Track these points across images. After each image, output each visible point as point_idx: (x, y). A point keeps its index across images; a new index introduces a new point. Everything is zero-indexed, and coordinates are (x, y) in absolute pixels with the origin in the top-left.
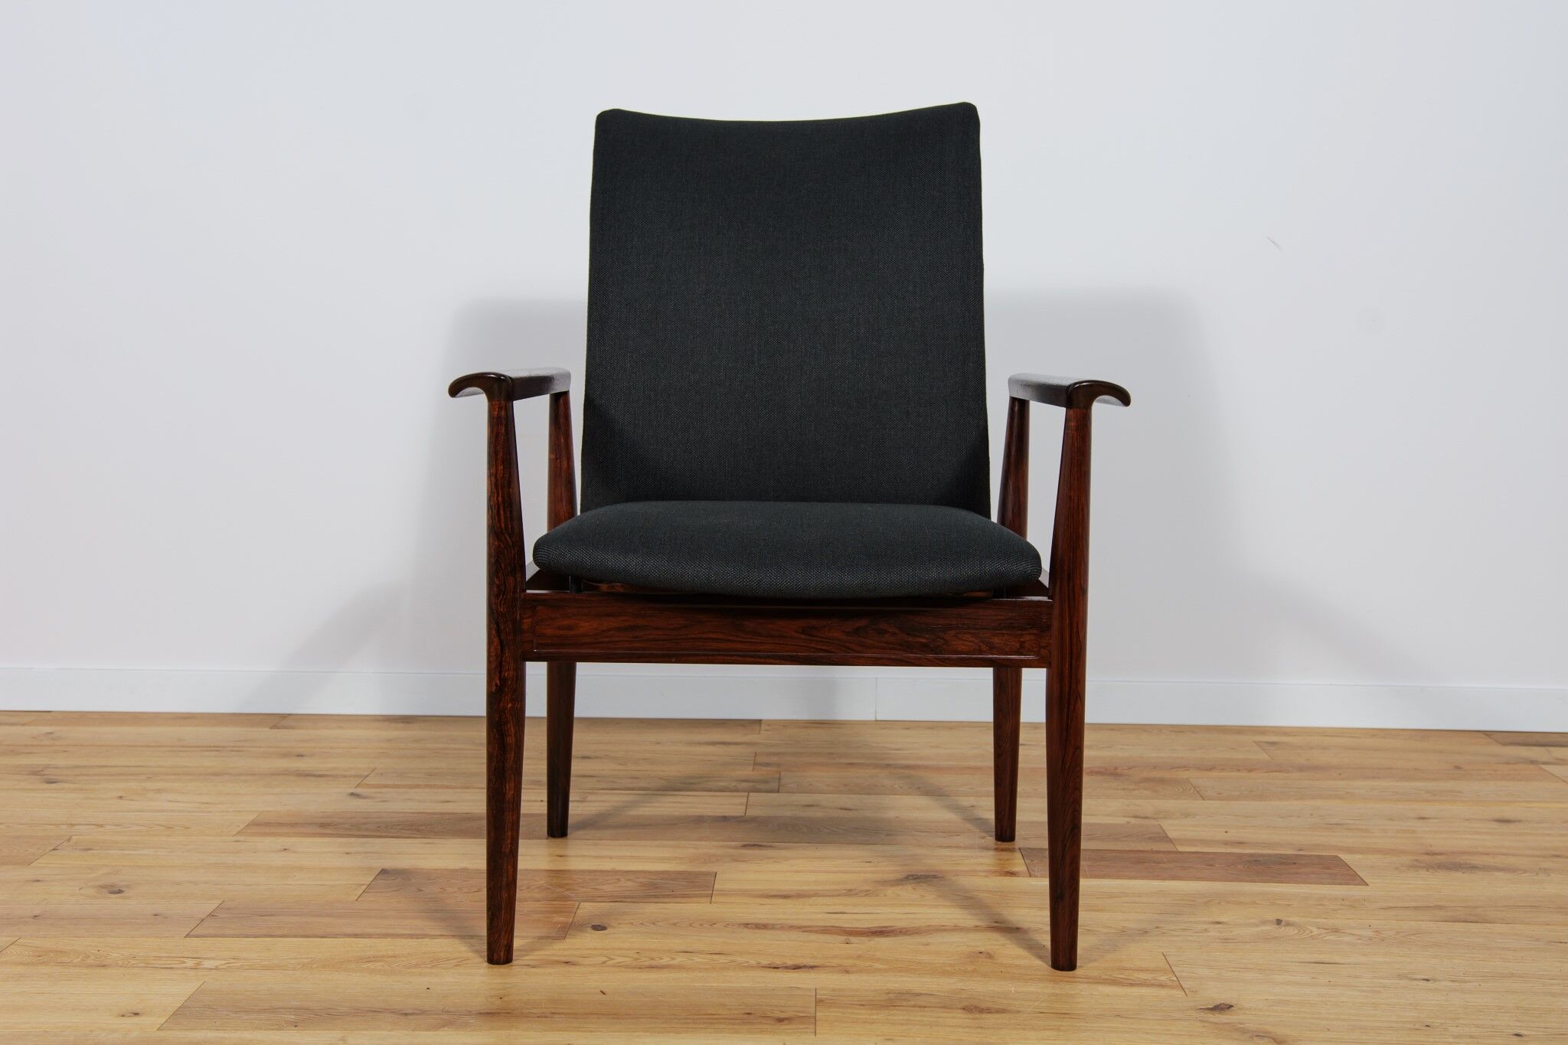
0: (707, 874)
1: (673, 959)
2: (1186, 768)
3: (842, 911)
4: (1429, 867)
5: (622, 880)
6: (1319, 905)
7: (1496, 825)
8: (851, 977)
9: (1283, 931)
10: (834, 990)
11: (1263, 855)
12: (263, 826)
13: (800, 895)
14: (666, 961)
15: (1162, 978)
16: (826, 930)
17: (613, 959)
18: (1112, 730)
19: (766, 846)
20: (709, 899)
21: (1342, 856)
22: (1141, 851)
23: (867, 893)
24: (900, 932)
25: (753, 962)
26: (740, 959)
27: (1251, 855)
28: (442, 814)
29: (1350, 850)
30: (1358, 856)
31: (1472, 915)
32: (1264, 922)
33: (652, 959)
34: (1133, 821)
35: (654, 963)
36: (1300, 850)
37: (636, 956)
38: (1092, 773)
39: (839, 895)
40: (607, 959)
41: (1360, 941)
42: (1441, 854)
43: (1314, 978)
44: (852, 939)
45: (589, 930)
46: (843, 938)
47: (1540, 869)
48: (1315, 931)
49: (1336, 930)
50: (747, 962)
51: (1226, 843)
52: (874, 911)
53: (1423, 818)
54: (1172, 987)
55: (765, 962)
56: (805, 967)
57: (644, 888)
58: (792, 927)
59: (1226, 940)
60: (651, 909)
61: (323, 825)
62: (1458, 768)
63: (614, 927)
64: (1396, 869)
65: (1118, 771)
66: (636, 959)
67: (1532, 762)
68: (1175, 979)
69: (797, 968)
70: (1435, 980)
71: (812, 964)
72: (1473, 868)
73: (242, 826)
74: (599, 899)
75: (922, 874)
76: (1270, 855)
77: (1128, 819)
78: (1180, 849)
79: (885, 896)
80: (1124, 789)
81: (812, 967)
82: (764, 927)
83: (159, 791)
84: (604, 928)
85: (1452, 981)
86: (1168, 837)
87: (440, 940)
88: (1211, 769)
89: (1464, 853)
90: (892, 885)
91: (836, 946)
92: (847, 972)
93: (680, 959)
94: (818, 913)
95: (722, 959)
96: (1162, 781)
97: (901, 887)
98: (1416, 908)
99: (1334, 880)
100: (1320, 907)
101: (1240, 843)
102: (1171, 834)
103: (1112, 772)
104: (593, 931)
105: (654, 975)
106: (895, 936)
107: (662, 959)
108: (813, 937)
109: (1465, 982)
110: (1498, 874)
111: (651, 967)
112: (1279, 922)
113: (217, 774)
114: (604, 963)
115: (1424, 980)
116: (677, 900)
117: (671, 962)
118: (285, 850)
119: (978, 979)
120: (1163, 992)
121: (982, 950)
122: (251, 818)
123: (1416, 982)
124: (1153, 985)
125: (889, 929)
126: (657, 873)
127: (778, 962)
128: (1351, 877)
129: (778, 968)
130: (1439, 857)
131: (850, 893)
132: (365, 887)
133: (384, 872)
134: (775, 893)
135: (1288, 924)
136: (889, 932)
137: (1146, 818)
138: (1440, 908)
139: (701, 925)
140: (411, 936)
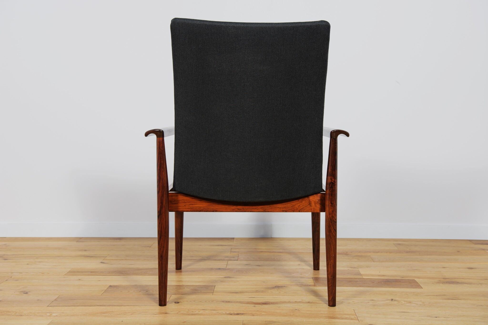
0: (212, 286)
1: (199, 312)
2: (370, 252)
3: (253, 297)
4: (444, 283)
5: (185, 288)
6: (406, 294)
7: (468, 270)
8: (255, 317)
9: (393, 302)
10: (248, 321)
11: (390, 279)
12: (73, 272)
13: (241, 292)
14: (197, 312)
15: (352, 317)
16: (248, 303)
17: (181, 312)
18: (348, 240)
19: (232, 277)
20: (212, 293)
21: (416, 279)
22: (351, 278)
23: (262, 292)
24: (271, 303)
25: (224, 313)
26: (220, 312)
27: (386, 279)
28: (129, 268)
29: (419, 278)
30: (421, 280)
31: (455, 297)
32: (387, 300)
33: (193, 312)
34: (350, 269)
35: (193, 313)
36: (403, 278)
37: (188, 311)
38: (339, 254)
39: (253, 292)
40: (179, 312)
41: (417, 306)
42: (448, 279)
43: (400, 317)
44: (256, 305)
45: (174, 303)
46: (253, 305)
47: (479, 283)
48: (403, 302)
49: (410, 302)
50: (222, 313)
51: (379, 276)
52: (264, 297)
53: (444, 268)
54: (355, 320)
55: (228, 313)
56: (240, 314)
57: (192, 290)
58: (237, 302)
59: (374, 305)
60: (193, 297)
61: (92, 272)
62: (458, 252)
63: (182, 302)
64: (433, 283)
65: (348, 253)
66: (188, 312)
67: (483, 250)
68: (356, 317)
69: (238, 314)
70: (439, 317)
71: (243, 313)
72: (457, 283)
73: (66, 273)
74: (178, 294)
75: (281, 285)
76: (392, 279)
77: (348, 268)
78: (364, 277)
79: (268, 292)
80: (349, 259)
81: (243, 314)
82: (229, 302)
83: (40, 262)
84: (178, 303)
85: (444, 318)
86: (360, 274)
87: (127, 307)
88: (378, 252)
89: (455, 278)
90: (271, 289)
91: (251, 307)
92: (253, 315)
93: (201, 312)
94: (246, 298)
95: (215, 312)
96: (361, 256)
97: (273, 290)
98: (437, 295)
99: (412, 287)
100: (406, 295)
101: (383, 275)
102: (362, 273)
103: (346, 254)
104: (175, 304)
105: (193, 317)
106: (270, 304)
107: (195, 312)
108: (244, 305)
109: (448, 318)
110: (465, 285)
111: (192, 314)
112: (392, 300)
113: (59, 257)
114: (177, 313)
115: (435, 317)
116: (202, 294)
117: (199, 313)
118: (79, 280)
119: (294, 317)
120: (352, 321)
121: (297, 308)
122: (69, 270)
123: (432, 318)
124: (349, 319)
125: (268, 302)
126: (196, 286)
127: (232, 312)
128: (418, 286)
129: (232, 314)
130: (447, 280)
131: (257, 291)
132: (104, 291)
133: (110, 286)
134: (233, 292)
135: (395, 300)
136: (268, 303)
137: (354, 268)
138: (445, 295)
139: (209, 302)
140: (118, 306)
